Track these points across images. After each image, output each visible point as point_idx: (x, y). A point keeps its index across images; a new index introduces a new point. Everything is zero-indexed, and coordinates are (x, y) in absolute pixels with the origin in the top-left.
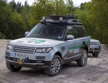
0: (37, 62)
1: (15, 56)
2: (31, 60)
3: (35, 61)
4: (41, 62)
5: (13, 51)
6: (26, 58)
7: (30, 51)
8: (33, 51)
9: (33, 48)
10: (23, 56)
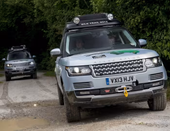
1: (108, 84)
2: (143, 84)
5: (97, 75)
6: (133, 82)
9: (139, 62)
10: (126, 79)
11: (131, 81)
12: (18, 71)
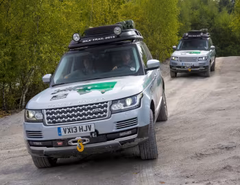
0: (121, 134)
1: (60, 135)
2: (106, 134)
3: (116, 135)
4: (129, 132)
5: (49, 123)
6: (91, 133)
7: (96, 113)
8: (106, 111)
9: (102, 105)
10: (82, 129)
11: (88, 131)
12: (184, 67)
